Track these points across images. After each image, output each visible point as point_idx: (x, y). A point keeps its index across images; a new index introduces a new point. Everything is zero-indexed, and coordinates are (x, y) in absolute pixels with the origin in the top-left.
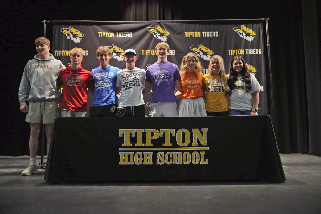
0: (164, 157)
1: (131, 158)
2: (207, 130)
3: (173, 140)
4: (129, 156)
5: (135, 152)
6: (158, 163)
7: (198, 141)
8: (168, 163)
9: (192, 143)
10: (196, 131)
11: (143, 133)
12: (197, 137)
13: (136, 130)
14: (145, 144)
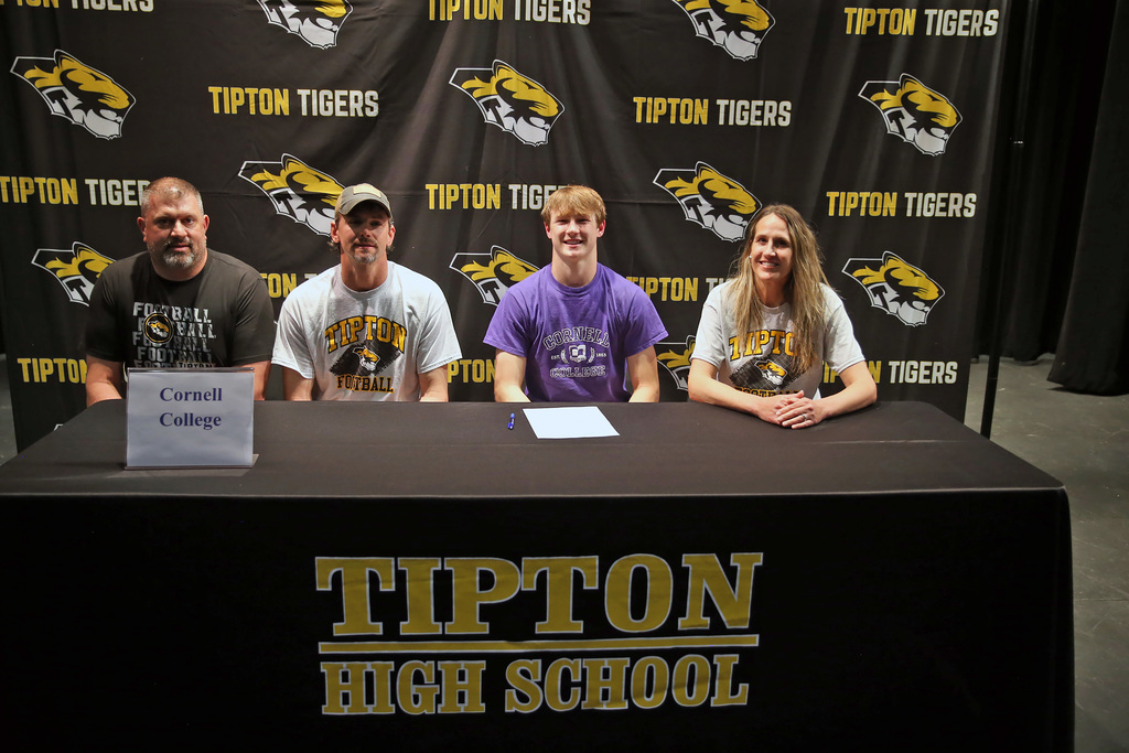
0: (539, 680)
1: (382, 687)
2: (758, 559)
3: (589, 606)
4: (369, 676)
5: (400, 659)
6: (512, 705)
7: (710, 609)
8: (560, 706)
9: (680, 620)
10: (701, 566)
11: (435, 572)
12: (706, 590)
13: (399, 559)
14: (446, 623)
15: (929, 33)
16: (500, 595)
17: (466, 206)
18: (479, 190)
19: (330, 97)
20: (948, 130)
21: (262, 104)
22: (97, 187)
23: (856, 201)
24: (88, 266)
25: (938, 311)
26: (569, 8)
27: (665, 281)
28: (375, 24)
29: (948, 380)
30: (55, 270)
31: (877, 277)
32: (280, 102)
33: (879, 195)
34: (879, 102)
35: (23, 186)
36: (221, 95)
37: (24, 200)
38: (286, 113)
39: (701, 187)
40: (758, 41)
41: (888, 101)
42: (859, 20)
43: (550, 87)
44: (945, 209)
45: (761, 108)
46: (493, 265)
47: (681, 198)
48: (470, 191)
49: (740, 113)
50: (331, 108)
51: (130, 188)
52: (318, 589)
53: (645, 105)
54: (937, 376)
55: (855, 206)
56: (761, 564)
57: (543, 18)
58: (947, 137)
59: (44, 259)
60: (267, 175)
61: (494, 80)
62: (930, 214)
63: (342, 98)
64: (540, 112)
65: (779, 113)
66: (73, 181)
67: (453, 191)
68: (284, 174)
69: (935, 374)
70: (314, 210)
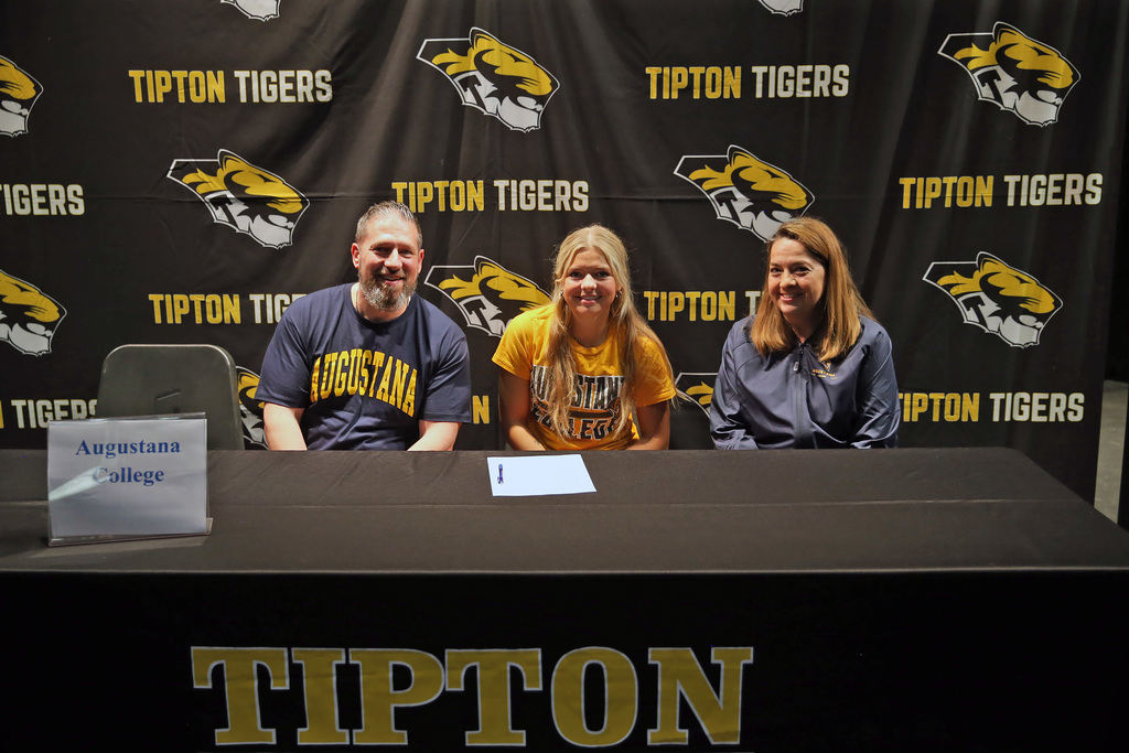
2: (747, 655)
3: (531, 710)
7: (688, 719)
9: (650, 732)
10: (674, 663)
11: (338, 666)
12: (681, 694)
13: (293, 649)
14: (355, 731)
16: (420, 697)
17: (442, 208)
18: (457, 189)
19: (274, 79)
20: (1060, 93)
21: (193, 90)
23: (938, 188)
25: (1054, 328)
27: (693, 295)
29: (1071, 417)
31: (971, 285)
32: (216, 87)
33: (969, 180)
34: (966, 61)
36: (144, 81)
38: (222, 100)
39: (735, 177)
41: (978, 59)
43: (541, 59)
44: (1061, 195)
45: (810, 75)
46: (477, 279)
47: (709, 192)
48: (447, 190)
49: (782, 82)
50: (274, 93)
51: (40, 194)
52: (195, 687)
54: (1056, 412)
55: (937, 194)
56: (751, 661)
58: (1059, 101)
60: (201, 175)
61: (473, 53)
62: (1039, 203)
64: (530, 90)
65: (834, 80)
67: (425, 190)
68: (221, 173)
69: (1053, 409)
70: (258, 217)
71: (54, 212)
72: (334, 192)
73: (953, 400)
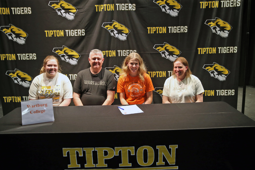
3: (133, 159)
9: (157, 163)
10: (161, 148)
11: (93, 151)
12: (163, 155)
13: (83, 148)
14: (96, 164)
15: (222, 7)
16: (110, 157)
17: (107, 56)
18: (110, 52)
19: (73, 31)
20: (228, 31)
21: (57, 34)
22: (20, 56)
24: (18, 74)
25: (228, 77)
26: (130, 6)
27: (157, 72)
28: (83, 13)
29: (232, 94)
30: (11, 76)
31: (212, 69)
32: (62, 33)
33: (211, 48)
34: (210, 25)
35: (3, 56)
36: (48, 32)
37: (4, 60)
38: (63, 36)
39: (165, 48)
40: (178, 12)
41: (212, 24)
42: (204, 5)
43: (126, 26)
44: (229, 51)
45: (180, 28)
46: (114, 70)
47: (160, 52)
48: (108, 52)
49: (174, 30)
50: (73, 34)
51: (28, 55)
52: (64, 156)
53: (150, 29)
55: (205, 51)
56: (177, 148)
57: (124, 9)
58: (228, 33)
59: (8, 73)
60: (59, 51)
61: (113, 25)
62: (225, 52)
63: (76, 31)
64: (124, 32)
65: (184, 29)
66: (14, 54)
67: (104, 52)
68: (63, 50)
69: (229, 93)
70: (71, 59)
71: (30, 59)
72: (86, 53)
73: (209, 92)
